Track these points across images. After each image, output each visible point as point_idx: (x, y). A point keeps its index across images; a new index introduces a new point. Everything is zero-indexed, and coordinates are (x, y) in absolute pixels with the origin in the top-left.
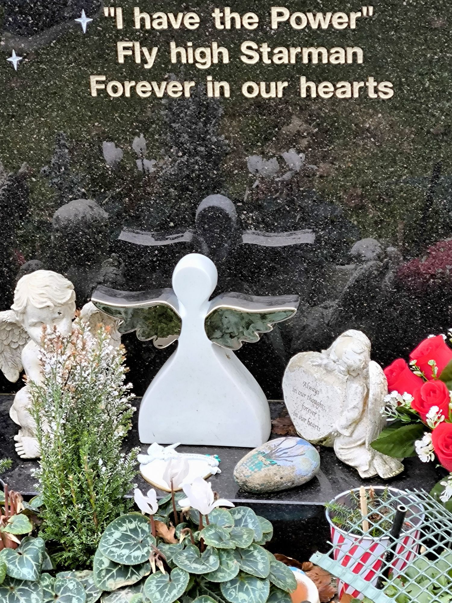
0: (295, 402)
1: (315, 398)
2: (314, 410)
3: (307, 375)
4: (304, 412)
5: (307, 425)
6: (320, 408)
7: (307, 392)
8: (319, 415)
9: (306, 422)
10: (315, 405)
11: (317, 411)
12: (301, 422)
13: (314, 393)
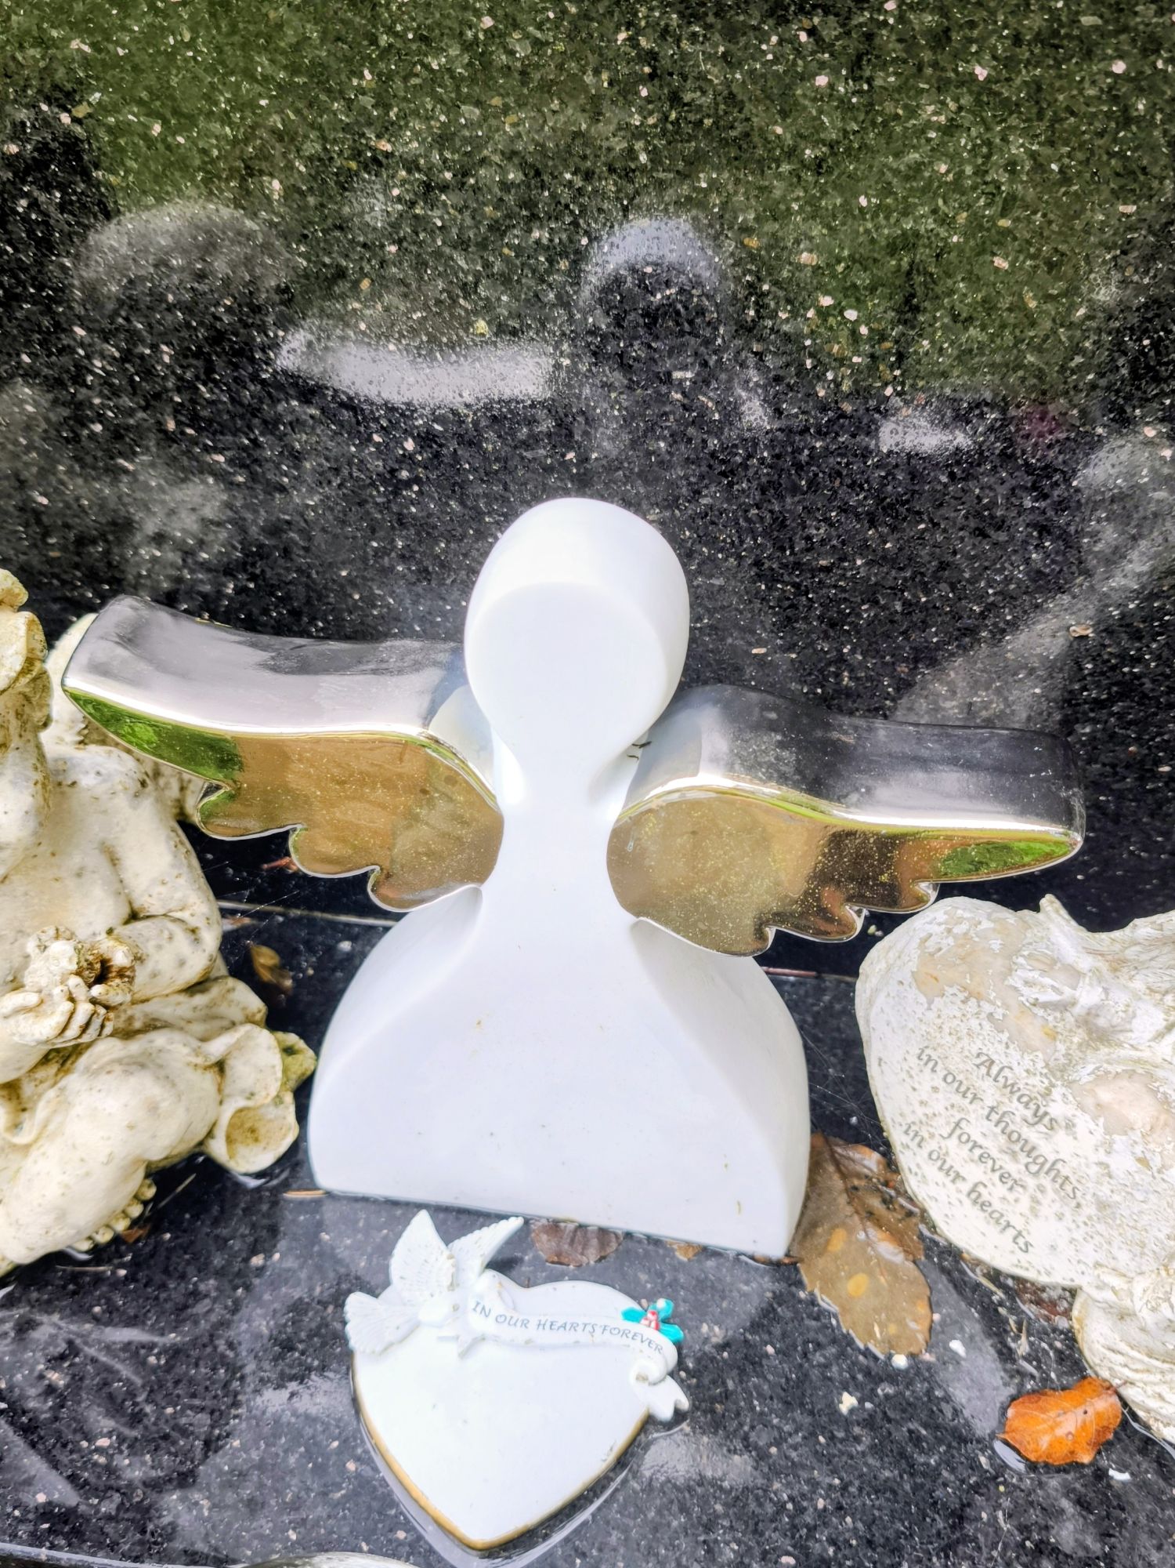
0: (925, 1097)
1: (1033, 1135)
2: (1014, 1168)
3: (1005, 1037)
4: (957, 1153)
5: (967, 1202)
6: (1046, 1181)
7: (991, 1093)
8: (1035, 1200)
9: (966, 1187)
10: (1023, 1159)
11: (1031, 1182)
12: (931, 1171)
13: (1029, 1114)
